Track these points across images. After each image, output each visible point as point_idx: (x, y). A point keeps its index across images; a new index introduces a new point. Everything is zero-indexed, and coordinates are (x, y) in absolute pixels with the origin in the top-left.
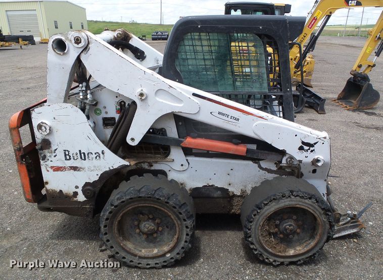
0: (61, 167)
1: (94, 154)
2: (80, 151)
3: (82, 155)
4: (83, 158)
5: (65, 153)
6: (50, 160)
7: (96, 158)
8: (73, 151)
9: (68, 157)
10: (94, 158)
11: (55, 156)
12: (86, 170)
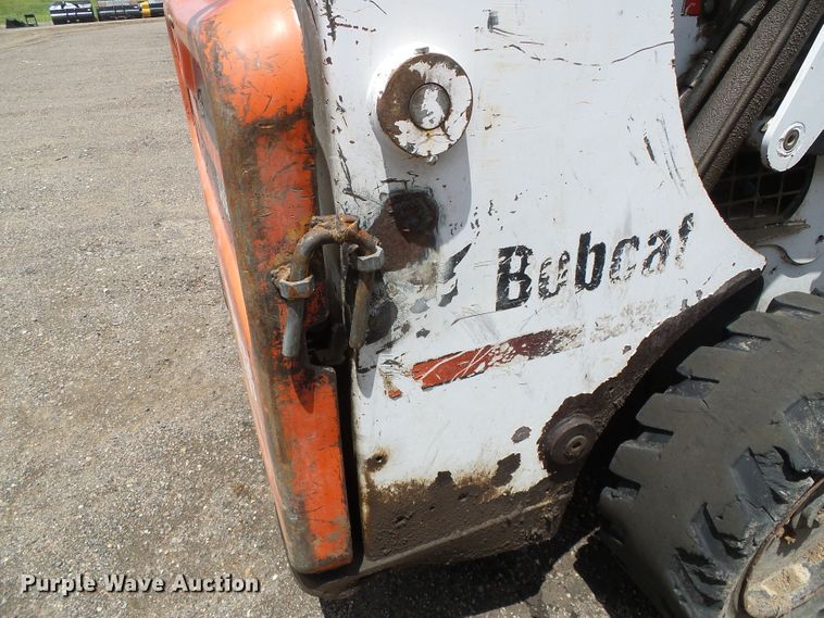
0: (469, 355)
1: (644, 241)
2: (585, 239)
3: (591, 258)
4: (588, 280)
5: (504, 268)
6: (416, 328)
7: (647, 264)
8: (551, 243)
9: (514, 289)
10: (640, 267)
11: (447, 299)
12: (585, 339)
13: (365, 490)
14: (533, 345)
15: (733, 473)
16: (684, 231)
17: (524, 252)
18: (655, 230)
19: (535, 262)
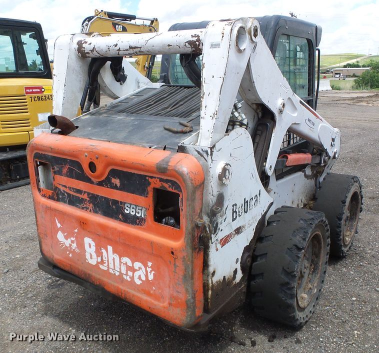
0: (228, 236)
1: (254, 198)
2: (245, 199)
3: (246, 205)
4: (246, 210)
5: (233, 210)
6: (221, 229)
7: (255, 204)
8: (240, 202)
9: (235, 215)
11: (225, 220)
12: (246, 228)
13: (211, 285)
14: (238, 231)
15: (287, 256)
16: (259, 194)
17: (236, 205)
18: (255, 195)
19: (238, 207)
